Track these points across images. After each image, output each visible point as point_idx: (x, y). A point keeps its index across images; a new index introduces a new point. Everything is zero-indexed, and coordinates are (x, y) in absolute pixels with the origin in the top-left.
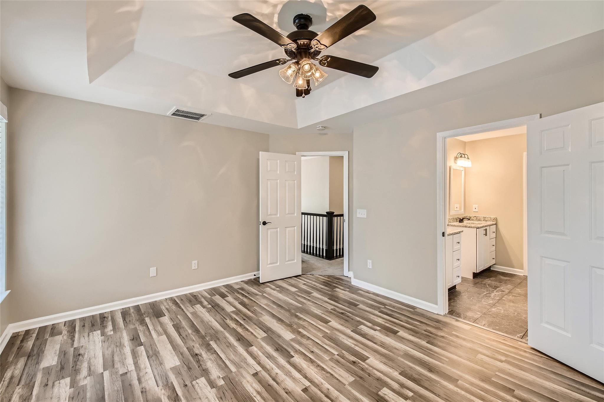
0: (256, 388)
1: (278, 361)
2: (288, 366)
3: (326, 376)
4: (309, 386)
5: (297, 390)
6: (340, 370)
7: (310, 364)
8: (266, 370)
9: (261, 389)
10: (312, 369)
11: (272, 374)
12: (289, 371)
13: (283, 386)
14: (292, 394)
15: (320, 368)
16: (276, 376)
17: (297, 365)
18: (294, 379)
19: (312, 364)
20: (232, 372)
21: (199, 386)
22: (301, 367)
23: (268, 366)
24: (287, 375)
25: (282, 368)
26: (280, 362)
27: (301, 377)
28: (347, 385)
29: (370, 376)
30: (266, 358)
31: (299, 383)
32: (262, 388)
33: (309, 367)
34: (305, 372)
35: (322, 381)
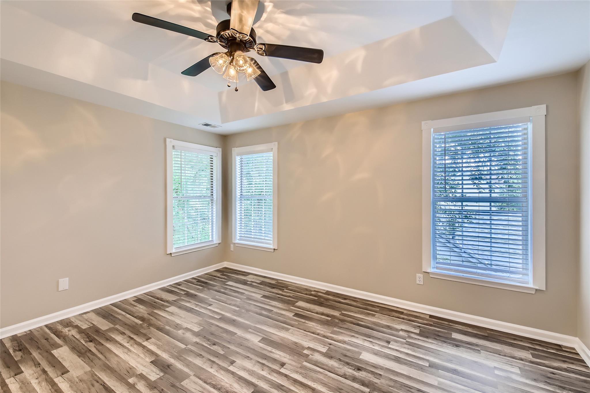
1: (267, 384)
2: (254, 380)
3: (211, 379)
4: (229, 366)
5: (239, 361)
6: (194, 390)
7: (230, 388)
10: (227, 383)
11: (267, 368)
12: (252, 375)
13: (253, 361)
14: (243, 357)
15: (217, 386)
16: (263, 367)
17: (245, 384)
18: (245, 369)
19: (227, 389)
20: (306, 361)
21: (155, 373)
22: (240, 383)
23: (276, 375)
24: (253, 371)
25: (260, 377)
26: (265, 383)
27: (239, 373)
28: (192, 375)
29: (339, 359)
30: (283, 385)
31: (239, 367)
33: (231, 385)
34: (234, 379)
35: (216, 374)
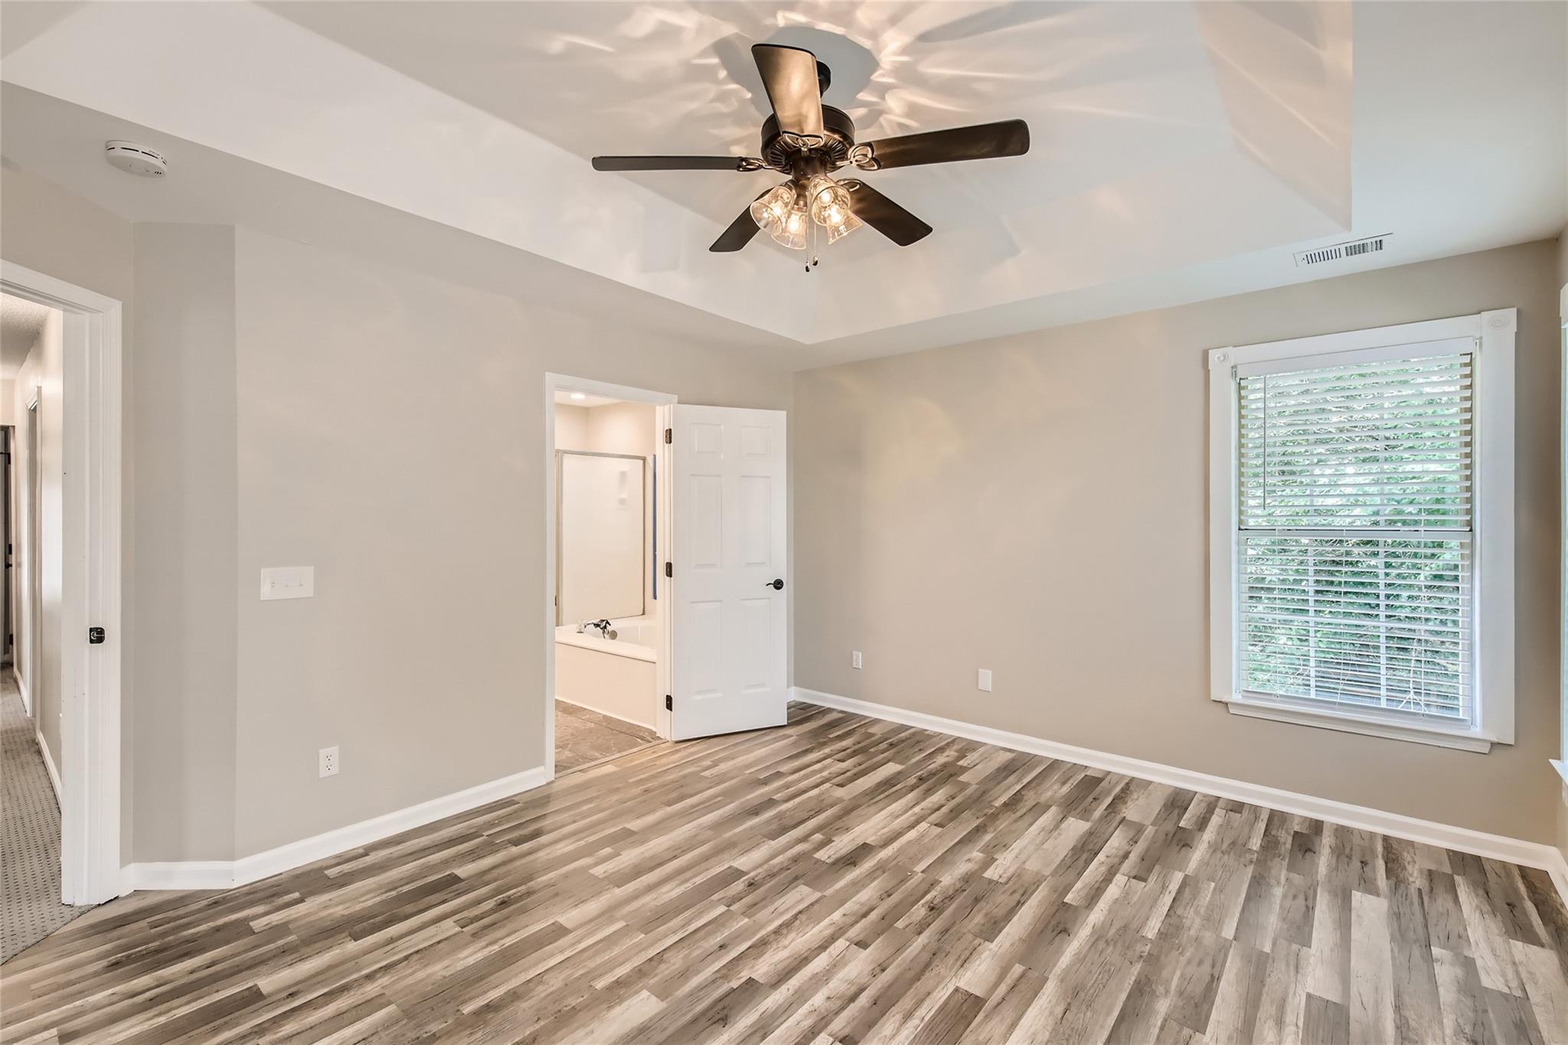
0: (897, 1025)
8: (823, 1023)
9: (894, 1016)
32: (892, 1014)
